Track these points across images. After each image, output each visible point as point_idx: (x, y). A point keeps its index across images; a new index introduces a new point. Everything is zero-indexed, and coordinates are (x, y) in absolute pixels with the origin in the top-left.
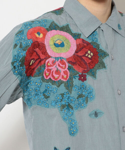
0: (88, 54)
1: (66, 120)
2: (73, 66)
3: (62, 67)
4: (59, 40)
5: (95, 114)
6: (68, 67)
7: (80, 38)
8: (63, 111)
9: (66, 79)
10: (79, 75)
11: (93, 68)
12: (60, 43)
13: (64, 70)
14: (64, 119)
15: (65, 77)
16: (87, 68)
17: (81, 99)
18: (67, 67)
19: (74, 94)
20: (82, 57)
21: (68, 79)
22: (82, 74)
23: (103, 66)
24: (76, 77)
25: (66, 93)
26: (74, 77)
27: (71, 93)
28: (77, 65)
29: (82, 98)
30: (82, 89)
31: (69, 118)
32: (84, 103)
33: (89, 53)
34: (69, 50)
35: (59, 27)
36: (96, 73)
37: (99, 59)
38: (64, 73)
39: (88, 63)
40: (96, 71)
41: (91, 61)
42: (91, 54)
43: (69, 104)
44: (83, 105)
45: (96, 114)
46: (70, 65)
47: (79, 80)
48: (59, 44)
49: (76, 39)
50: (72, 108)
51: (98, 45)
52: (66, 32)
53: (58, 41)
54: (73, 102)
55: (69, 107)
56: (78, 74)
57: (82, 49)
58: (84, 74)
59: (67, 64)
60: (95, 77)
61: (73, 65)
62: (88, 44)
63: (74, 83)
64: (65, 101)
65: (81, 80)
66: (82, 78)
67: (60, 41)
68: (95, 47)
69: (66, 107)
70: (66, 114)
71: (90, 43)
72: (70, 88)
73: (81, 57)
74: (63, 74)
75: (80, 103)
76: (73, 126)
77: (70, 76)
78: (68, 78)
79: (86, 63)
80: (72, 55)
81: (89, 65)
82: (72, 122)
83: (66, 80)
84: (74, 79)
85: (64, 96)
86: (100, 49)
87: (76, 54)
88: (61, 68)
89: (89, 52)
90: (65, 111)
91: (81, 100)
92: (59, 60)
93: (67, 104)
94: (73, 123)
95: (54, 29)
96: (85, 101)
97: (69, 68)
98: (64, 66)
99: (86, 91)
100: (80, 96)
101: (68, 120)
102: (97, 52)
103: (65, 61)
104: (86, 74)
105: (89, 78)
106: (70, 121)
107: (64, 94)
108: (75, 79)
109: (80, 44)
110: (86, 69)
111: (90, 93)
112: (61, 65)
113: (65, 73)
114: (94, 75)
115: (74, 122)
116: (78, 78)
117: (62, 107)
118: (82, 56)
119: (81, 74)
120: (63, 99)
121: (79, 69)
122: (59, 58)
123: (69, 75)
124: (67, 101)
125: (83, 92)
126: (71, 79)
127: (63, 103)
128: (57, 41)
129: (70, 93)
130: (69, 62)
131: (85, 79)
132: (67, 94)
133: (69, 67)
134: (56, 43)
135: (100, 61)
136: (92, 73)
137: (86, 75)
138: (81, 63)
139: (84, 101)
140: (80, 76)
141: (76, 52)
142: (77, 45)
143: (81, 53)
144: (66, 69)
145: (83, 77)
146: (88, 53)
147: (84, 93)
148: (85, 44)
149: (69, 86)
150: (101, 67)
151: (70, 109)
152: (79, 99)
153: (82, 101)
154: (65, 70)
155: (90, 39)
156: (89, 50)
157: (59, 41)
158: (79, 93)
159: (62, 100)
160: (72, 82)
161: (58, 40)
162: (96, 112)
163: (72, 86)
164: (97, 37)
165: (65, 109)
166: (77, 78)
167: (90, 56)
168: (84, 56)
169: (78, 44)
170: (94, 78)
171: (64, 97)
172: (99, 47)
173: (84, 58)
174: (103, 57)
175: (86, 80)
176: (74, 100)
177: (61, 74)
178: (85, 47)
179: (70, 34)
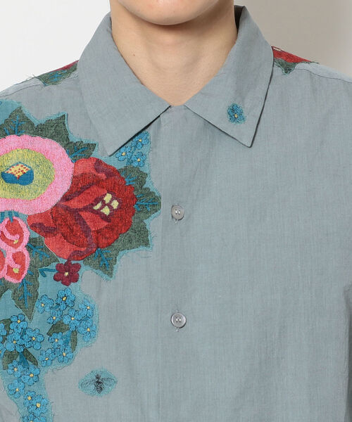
0: (104, 205)
1: (16, 395)
2: (43, 238)
3: (9, 242)
4: (20, 165)
5: (97, 382)
6: (29, 242)
7: (88, 158)
8: (10, 371)
9: (18, 276)
10: (59, 267)
11: (109, 245)
12: (21, 174)
13: (13, 251)
14: (12, 393)
15: (16, 271)
16: (89, 245)
17: (59, 336)
18: (26, 241)
19: (39, 321)
20: (80, 213)
21: (24, 276)
22: (68, 263)
23: (143, 239)
24: (49, 270)
25: (17, 317)
26: (42, 272)
27: (30, 318)
28: (60, 235)
29: (60, 333)
30: (62, 307)
31: (27, 388)
32: (68, 349)
33: (107, 202)
34: (43, 192)
35: (33, 125)
36: (116, 261)
37: (135, 220)
38: (14, 260)
39: (94, 229)
40: (117, 255)
41: (106, 224)
42: (112, 204)
43: (26, 350)
44: (64, 354)
45: (99, 384)
46: (37, 235)
47: (55, 279)
48: (17, 176)
49: (75, 161)
50: (35, 363)
51: (142, 177)
52: (52, 137)
53: (16, 168)
54: (37, 346)
55: (26, 357)
56: (57, 263)
57: (87, 188)
58: (73, 262)
59: (27, 233)
60: (110, 274)
61: (46, 236)
62: (112, 173)
63: (39, 291)
64: (14, 342)
65: (60, 282)
66: (67, 274)
67: (22, 169)
68: (133, 181)
69: (18, 359)
70: (19, 380)
71: (118, 172)
72: (28, 304)
73: (75, 213)
74: (12, 264)
75: (56, 346)
76: (37, 412)
77: (30, 269)
78: (25, 273)
79: (86, 231)
80: (49, 208)
81: (97, 238)
82: (34, 402)
83: (19, 280)
84: (40, 278)
85: (11, 326)
86: (145, 189)
87: (62, 203)
88: (7, 243)
89: (108, 198)
90: (16, 369)
91: (59, 340)
92: (6, 222)
93: (20, 350)
94: (38, 405)
95: (14, 133)
96: (70, 344)
97: (32, 245)
98: (16, 239)
99: (72, 313)
100: (57, 328)
101: (22, 397)
102: (134, 197)
103: (23, 224)
104: (81, 262)
105: (87, 274)
106: (30, 398)
107: (12, 322)
108: (45, 276)
109: (83, 175)
110: (83, 249)
111: (86, 318)
112: (8, 236)
113: (18, 258)
114: (107, 267)
115: (40, 403)
116: (54, 273)
117: (6, 358)
118: (80, 210)
119: (63, 261)
120: (8, 334)
121: (60, 249)
122: (6, 215)
123: (27, 267)
124: (21, 342)
125: (65, 315)
126: (33, 276)
127: (9, 346)
128: (12, 166)
129: (27, 319)
130: (33, 227)
131: (74, 278)
132: (19, 321)
133: (31, 240)
134: (10, 172)
135: (134, 226)
136: (102, 260)
137: (78, 267)
138: (72, 231)
139: (66, 343)
140: (60, 269)
141: (66, 198)
142: (74, 177)
143: (79, 201)
144: (21, 248)
145: (69, 271)
146: (104, 202)
147: (66, 320)
148: (102, 176)
149: (26, 297)
150: (134, 243)
151: (30, 363)
152: (54, 335)
153: (61, 342)
154: (17, 250)
155: (121, 158)
156: (108, 192)
157: (19, 167)
158: (54, 318)
159: (5, 339)
160: (36, 286)
161: (17, 165)
162: (98, 377)
163: (35, 297)
164: (145, 150)
165: (15, 363)
166: (50, 275)
167: (106, 211)
168: (89, 208)
169: (80, 173)
170: (105, 276)
171: (10, 329)
172: (142, 183)
173: (84, 215)
174: (147, 212)
175: (76, 280)
176: (40, 338)
177: (7, 261)
178: (98, 182)
179: (61, 144)
